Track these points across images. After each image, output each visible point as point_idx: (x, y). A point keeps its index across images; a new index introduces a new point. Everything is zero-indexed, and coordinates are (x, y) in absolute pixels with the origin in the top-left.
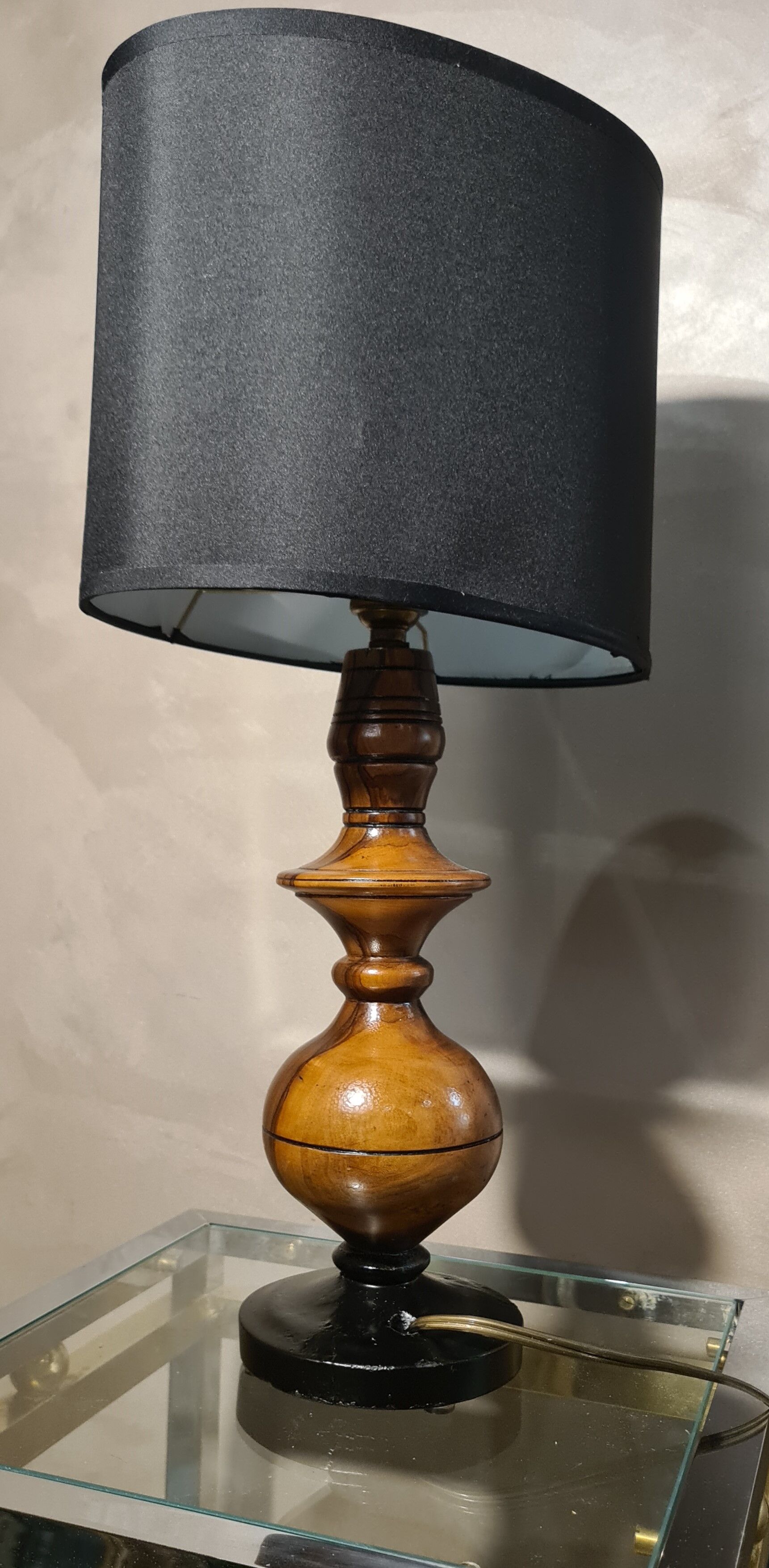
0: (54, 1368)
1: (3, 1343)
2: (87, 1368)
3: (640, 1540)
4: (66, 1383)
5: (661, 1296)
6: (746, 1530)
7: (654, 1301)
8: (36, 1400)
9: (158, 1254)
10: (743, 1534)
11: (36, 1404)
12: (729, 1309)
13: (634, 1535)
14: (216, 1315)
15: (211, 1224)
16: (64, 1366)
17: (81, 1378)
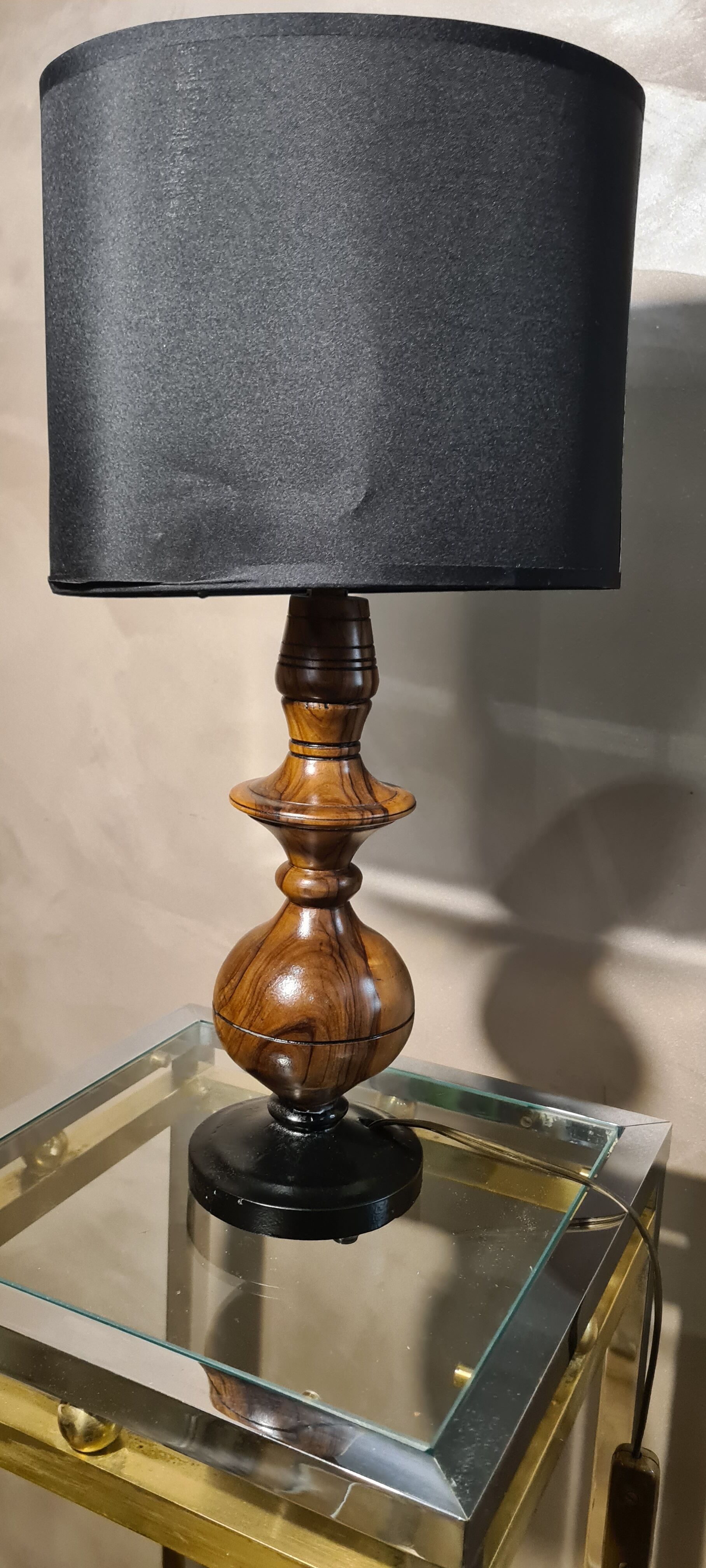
0: (54, 1152)
1: (3, 1142)
2: (86, 1146)
3: (459, 1377)
4: (67, 1159)
5: (557, 1118)
6: (545, 1377)
7: (551, 1121)
8: (40, 1175)
9: (150, 1052)
10: (541, 1380)
11: (40, 1178)
12: (614, 1132)
13: (454, 1372)
14: (205, 1092)
15: (202, 1021)
16: (63, 1148)
17: (80, 1154)
